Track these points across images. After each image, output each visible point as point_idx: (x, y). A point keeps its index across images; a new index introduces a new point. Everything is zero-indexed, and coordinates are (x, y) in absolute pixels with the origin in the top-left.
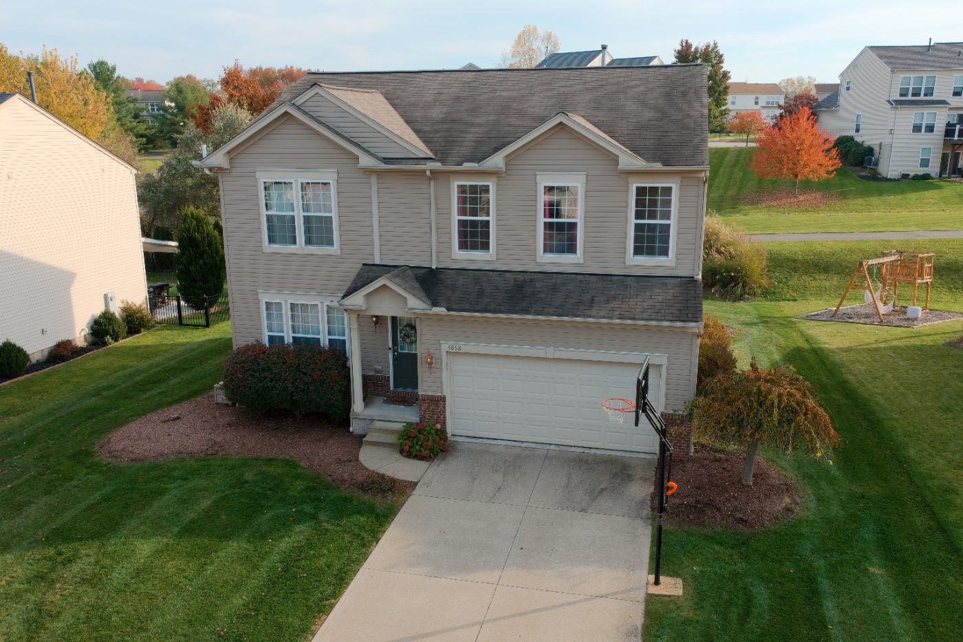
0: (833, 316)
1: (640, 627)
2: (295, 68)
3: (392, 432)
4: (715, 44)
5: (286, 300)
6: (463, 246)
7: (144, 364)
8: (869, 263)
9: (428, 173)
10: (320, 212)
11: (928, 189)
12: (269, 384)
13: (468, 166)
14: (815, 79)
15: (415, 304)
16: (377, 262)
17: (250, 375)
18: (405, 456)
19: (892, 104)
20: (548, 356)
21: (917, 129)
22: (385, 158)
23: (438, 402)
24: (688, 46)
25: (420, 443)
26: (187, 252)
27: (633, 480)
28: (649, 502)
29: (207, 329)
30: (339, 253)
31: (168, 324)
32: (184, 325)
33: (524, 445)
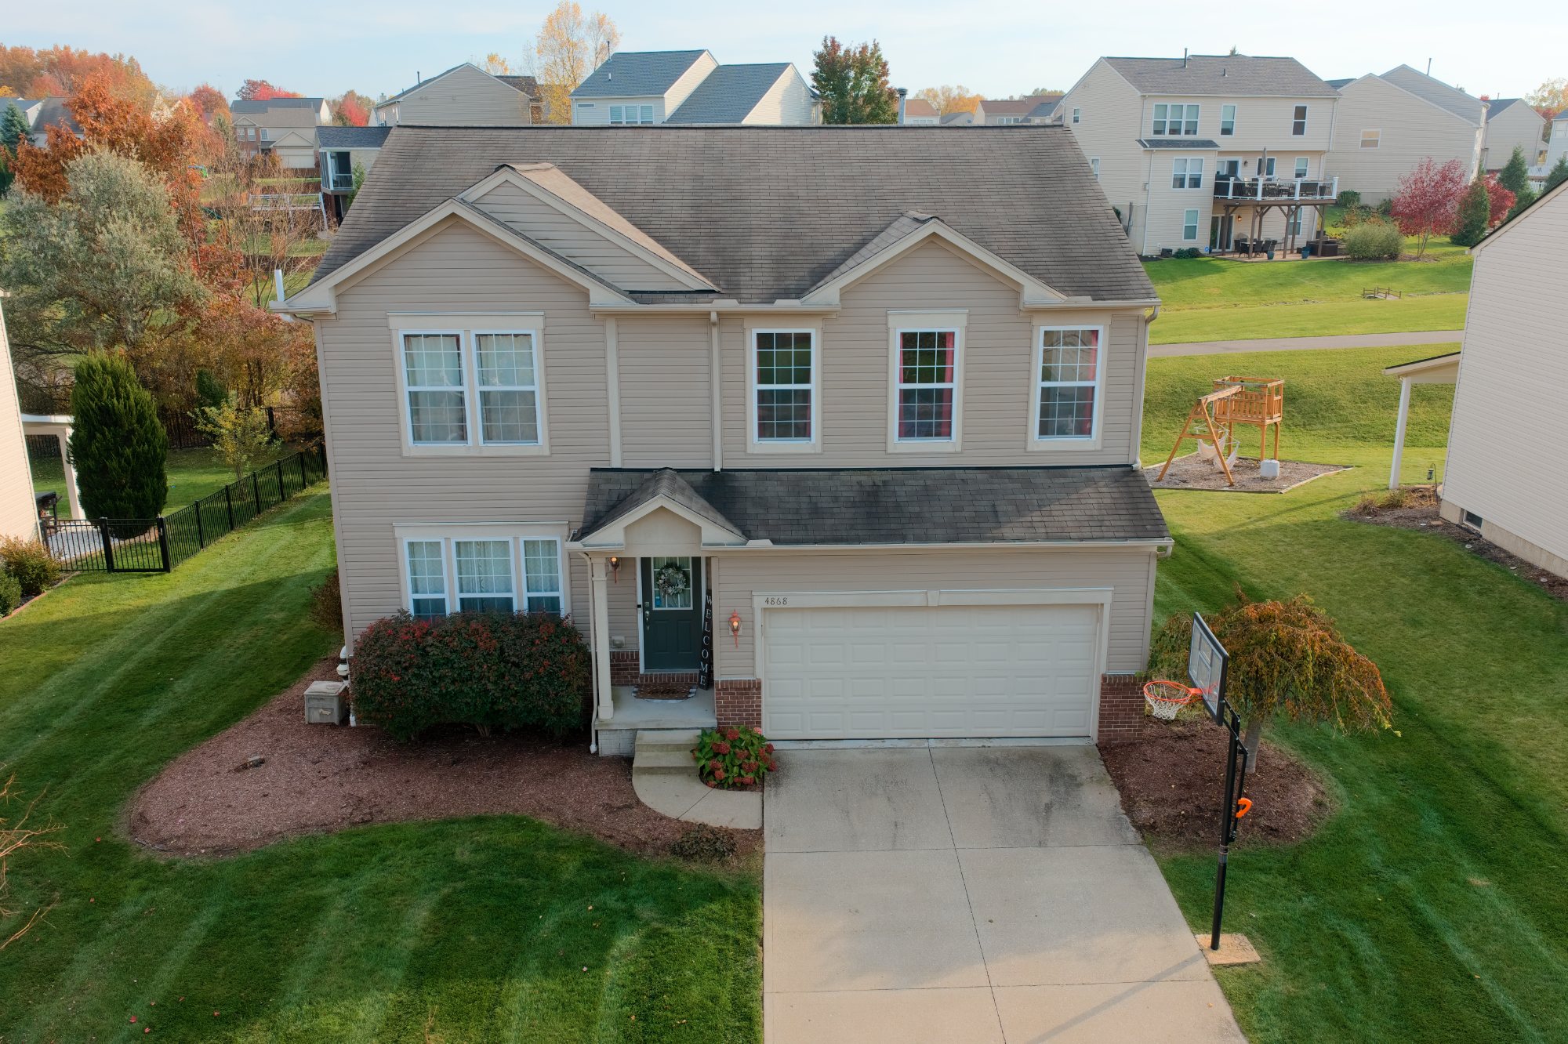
0: (1158, 481)
1: (1231, 1019)
2: (73, 50)
3: (678, 747)
4: (876, 46)
5: (447, 538)
6: (764, 431)
7: (92, 657)
8: (1209, 401)
9: (714, 317)
10: (513, 384)
11: (1204, 273)
12: (451, 688)
13: (782, 304)
14: (968, 91)
15: (715, 534)
16: (616, 464)
17: (414, 675)
18: (715, 787)
19: (1145, 146)
20: (930, 604)
21: (1180, 182)
22: (631, 292)
23: (750, 690)
24: (835, 46)
25: (738, 762)
26: (98, 435)
27: (1082, 785)
28: (1125, 817)
29: (167, 575)
30: (547, 453)
31: (83, 571)
32: (118, 571)
33: (888, 744)
